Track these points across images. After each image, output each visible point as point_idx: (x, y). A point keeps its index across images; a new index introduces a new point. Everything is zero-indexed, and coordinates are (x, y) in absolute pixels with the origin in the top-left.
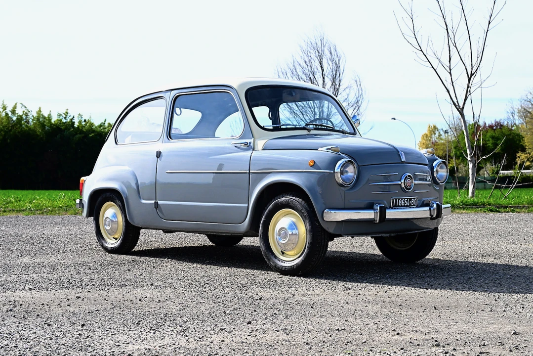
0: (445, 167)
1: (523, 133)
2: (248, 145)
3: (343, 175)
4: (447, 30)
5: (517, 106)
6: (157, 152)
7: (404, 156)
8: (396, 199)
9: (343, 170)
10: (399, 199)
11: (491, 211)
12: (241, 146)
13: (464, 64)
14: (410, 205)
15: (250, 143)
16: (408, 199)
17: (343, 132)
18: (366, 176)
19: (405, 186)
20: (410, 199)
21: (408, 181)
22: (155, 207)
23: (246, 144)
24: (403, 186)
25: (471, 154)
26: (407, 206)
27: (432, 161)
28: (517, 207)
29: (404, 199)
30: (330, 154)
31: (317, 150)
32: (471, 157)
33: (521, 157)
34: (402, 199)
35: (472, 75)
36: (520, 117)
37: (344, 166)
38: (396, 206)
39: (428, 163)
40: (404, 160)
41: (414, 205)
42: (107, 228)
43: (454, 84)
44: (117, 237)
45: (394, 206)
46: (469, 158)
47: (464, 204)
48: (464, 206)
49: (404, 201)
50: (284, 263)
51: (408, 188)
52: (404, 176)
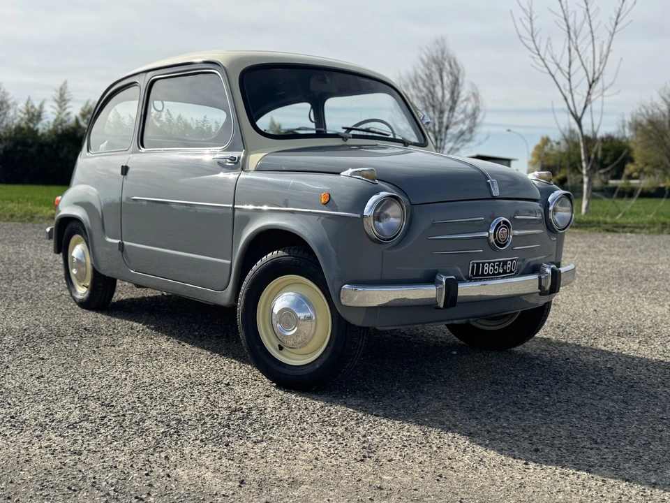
0: (568, 202)
1: (632, 145)
2: (236, 161)
3: (380, 221)
4: (569, 32)
5: (628, 119)
6: (122, 167)
7: (496, 186)
8: (478, 264)
9: (381, 212)
10: (483, 264)
11: (608, 231)
12: (227, 162)
13: (586, 70)
14: (505, 272)
15: (239, 158)
16: (500, 262)
17: (405, 143)
18: (423, 223)
19: (496, 241)
20: (505, 263)
21: (503, 231)
22: (119, 250)
23: (233, 159)
24: (493, 240)
25: (587, 166)
26: (499, 273)
27: (547, 192)
28: (637, 228)
29: (494, 263)
30: (359, 182)
31: (339, 174)
32: (587, 171)
33: (629, 168)
34: (489, 263)
35: (593, 81)
36: (631, 129)
37: (382, 204)
38: (477, 274)
39: (538, 196)
40: (496, 190)
41: (511, 272)
42: (74, 271)
43: (573, 92)
44: (88, 284)
45: (474, 276)
46: (584, 172)
47: (577, 222)
48: (577, 224)
49: (494, 267)
50: (284, 367)
51: (502, 243)
52: (495, 222)
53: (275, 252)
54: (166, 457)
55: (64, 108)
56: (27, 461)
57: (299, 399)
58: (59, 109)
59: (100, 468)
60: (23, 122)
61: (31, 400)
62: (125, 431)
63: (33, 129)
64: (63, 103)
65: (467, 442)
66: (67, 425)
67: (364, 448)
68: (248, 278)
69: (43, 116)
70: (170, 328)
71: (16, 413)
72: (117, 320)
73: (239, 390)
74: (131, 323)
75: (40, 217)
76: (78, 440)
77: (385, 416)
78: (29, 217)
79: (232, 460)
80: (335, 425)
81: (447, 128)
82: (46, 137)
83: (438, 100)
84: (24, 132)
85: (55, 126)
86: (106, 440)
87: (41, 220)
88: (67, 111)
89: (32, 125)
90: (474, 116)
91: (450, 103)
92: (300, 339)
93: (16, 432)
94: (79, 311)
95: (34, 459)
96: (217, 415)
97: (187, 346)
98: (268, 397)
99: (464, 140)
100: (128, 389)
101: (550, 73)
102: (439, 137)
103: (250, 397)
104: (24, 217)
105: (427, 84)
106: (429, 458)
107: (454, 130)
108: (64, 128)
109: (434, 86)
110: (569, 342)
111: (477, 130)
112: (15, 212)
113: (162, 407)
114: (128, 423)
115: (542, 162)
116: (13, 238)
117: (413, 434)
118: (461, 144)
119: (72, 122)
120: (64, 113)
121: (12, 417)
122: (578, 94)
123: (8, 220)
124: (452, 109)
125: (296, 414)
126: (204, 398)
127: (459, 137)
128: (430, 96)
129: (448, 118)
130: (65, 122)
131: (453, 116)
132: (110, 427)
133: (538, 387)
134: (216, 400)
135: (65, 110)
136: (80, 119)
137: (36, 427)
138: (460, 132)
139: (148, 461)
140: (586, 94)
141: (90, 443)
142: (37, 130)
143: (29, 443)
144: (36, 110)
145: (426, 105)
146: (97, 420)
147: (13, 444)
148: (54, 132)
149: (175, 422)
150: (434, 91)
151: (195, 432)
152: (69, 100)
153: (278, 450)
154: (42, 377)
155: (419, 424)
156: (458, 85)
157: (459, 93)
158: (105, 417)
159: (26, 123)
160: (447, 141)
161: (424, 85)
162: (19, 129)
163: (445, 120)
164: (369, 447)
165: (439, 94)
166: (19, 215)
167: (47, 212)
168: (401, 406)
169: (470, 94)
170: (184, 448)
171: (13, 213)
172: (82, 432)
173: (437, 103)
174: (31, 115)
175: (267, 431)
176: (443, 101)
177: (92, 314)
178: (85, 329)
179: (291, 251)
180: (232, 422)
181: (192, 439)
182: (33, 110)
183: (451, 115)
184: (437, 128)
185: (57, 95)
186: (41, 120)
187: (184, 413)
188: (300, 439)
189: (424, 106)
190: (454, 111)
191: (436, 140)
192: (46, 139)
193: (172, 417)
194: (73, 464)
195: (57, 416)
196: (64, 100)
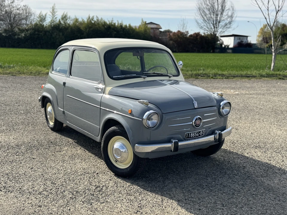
0: (229, 105)
2: (102, 89)
3: (149, 120)
6: (63, 82)
7: (196, 104)
8: (188, 134)
10: (190, 133)
13: (275, 5)
14: (199, 135)
16: (197, 132)
20: (200, 132)
21: (198, 121)
22: (63, 113)
23: (100, 88)
25: (274, 48)
26: (197, 136)
30: (143, 105)
34: (193, 133)
35: (278, 11)
37: (150, 115)
38: (188, 137)
39: (216, 104)
40: (196, 106)
41: (202, 135)
42: (48, 117)
43: (269, 15)
44: (53, 121)
45: (187, 138)
46: (273, 50)
47: (267, 75)
48: (267, 76)
49: (195, 134)
50: (117, 169)
51: (198, 126)
52: (196, 118)
53: (114, 127)
54: (69, 209)
55: (54, 15)
56: (23, 210)
57: (122, 181)
58: (52, 16)
59: (47, 213)
60: (38, 22)
61: (28, 180)
62: (58, 196)
63: (41, 24)
64: (54, 13)
65: (176, 205)
66: (38, 193)
67: (139, 207)
68: (105, 135)
69: (46, 19)
70: (82, 142)
71: (22, 187)
72: (64, 137)
73: (101, 177)
74: (69, 139)
75: (42, 74)
76: (41, 200)
77: (151, 191)
78: (38, 73)
79: (92, 211)
80: (131, 196)
81: (219, 22)
82: (47, 28)
83: (216, 10)
84: (38, 26)
85: (51, 23)
86: (51, 200)
87: (43, 75)
88: (55, 17)
89: (41, 23)
90: (232, 17)
91: (221, 11)
92: (123, 159)
93: (21, 196)
94: (50, 131)
95: (26, 208)
96: (91, 189)
97: (87, 152)
98: (111, 180)
99: (227, 28)
100: (62, 175)
101: (259, 7)
102: (215, 26)
103: (104, 180)
104: (36, 73)
105: (211, 2)
106: (160, 212)
107: (222, 24)
108: (54, 24)
109: (214, 3)
110: (234, 152)
111: (233, 23)
112: (32, 71)
113: (72, 185)
114: (59, 192)
115: (263, 36)
116: (30, 87)
117: (158, 200)
118: (225, 29)
119: (57, 21)
120: (54, 18)
121: (20, 189)
122: (272, 16)
123: (30, 75)
124: (222, 14)
125: (119, 189)
126: (88, 181)
127: (225, 26)
128: (212, 8)
129: (220, 18)
130: (55, 22)
131: (222, 17)
132: (53, 194)
133: (212, 177)
134: (92, 181)
135: (54, 16)
136: (61, 20)
137: (28, 194)
138: (225, 24)
139: (63, 211)
140: (275, 16)
141: (45, 202)
142: (43, 25)
143: (25, 201)
144: (43, 16)
145: (210, 12)
146: (49, 191)
147: (19, 201)
148: (50, 26)
149: (75, 192)
150: (214, 5)
151: (81, 197)
152: (56, 12)
153: (108, 207)
154: (33, 168)
155: (161, 195)
156: (225, 3)
157: (225, 6)
158: (52, 189)
159: (39, 22)
160: (219, 28)
161: (209, 3)
162: (36, 25)
163: (218, 19)
164: (141, 206)
165: (216, 7)
166: (34, 72)
167: (45, 71)
168: (158, 186)
169: (230, 7)
170: (76, 205)
171: (31, 71)
172: (43, 196)
173: (215, 11)
174: (41, 18)
175: (107, 198)
176: (218, 10)
177: (55, 133)
178: (51, 142)
179: (119, 127)
180: (95, 193)
181: (80, 201)
182: (42, 17)
183: (221, 16)
184: (215, 23)
185: (51, 10)
186: (45, 21)
187: (79, 188)
188: (117, 202)
189: (209, 13)
190: (222, 15)
191: (214, 28)
192: (47, 29)
193: (75, 190)
194: (38, 211)
195: (36, 188)
196: (54, 12)
